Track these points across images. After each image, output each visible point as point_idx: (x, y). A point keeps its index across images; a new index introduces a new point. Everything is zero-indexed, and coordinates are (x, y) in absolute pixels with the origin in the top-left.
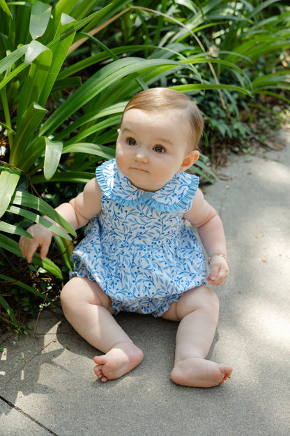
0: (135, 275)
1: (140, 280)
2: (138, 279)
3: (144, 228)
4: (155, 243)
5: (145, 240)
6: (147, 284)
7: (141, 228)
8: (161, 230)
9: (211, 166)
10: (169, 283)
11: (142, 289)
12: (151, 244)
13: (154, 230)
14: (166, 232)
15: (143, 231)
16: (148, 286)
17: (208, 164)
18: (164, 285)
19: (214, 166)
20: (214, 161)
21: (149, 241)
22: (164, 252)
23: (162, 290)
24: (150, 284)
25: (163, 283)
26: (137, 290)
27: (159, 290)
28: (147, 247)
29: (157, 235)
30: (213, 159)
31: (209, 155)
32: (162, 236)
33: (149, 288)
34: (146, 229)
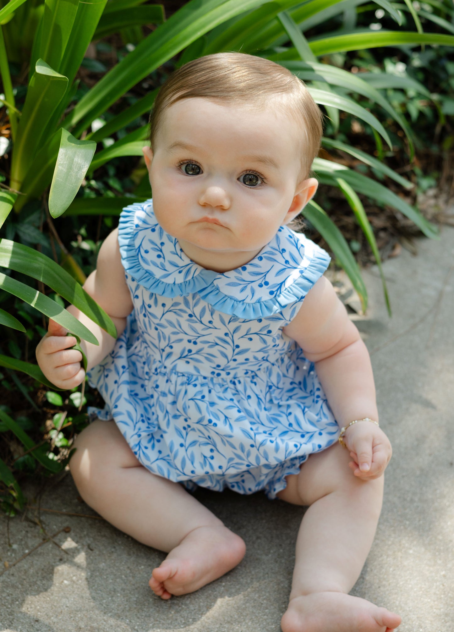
0: (184, 432)
1: (194, 443)
2: (190, 439)
3: (195, 343)
4: (219, 375)
5: (198, 365)
6: (206, 450)
7: (189, 341)
8: (229, 352)
9: (436, 197)
10: (247, 447)
11: (198, 459)
12: (209, 375)
13: (215, 351)
14: (241, 358)
15: (194, 348)
16: (208, 454)
17: (431, 192)
18: (239, 452)
19: (443, 197)
20: (446, 187)
21: (206, 369)
22: (237, 392)
23: (237, 460)
24: (212, 450)
25: (234, 448)
26: (188, 462)
27: (231, 459)
28: (201, 380)
29: (222, 362)
30: (443, 181)
31: (436, 174)
32: (233, 364)
33: (212, 458)
34: (199, 346)
